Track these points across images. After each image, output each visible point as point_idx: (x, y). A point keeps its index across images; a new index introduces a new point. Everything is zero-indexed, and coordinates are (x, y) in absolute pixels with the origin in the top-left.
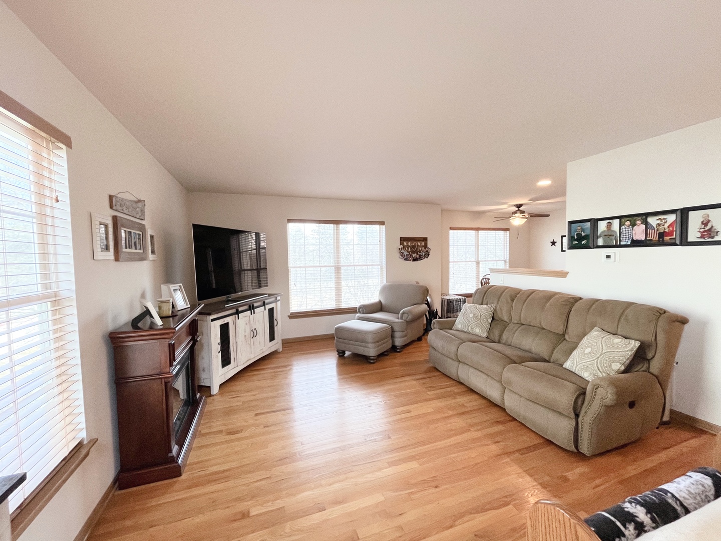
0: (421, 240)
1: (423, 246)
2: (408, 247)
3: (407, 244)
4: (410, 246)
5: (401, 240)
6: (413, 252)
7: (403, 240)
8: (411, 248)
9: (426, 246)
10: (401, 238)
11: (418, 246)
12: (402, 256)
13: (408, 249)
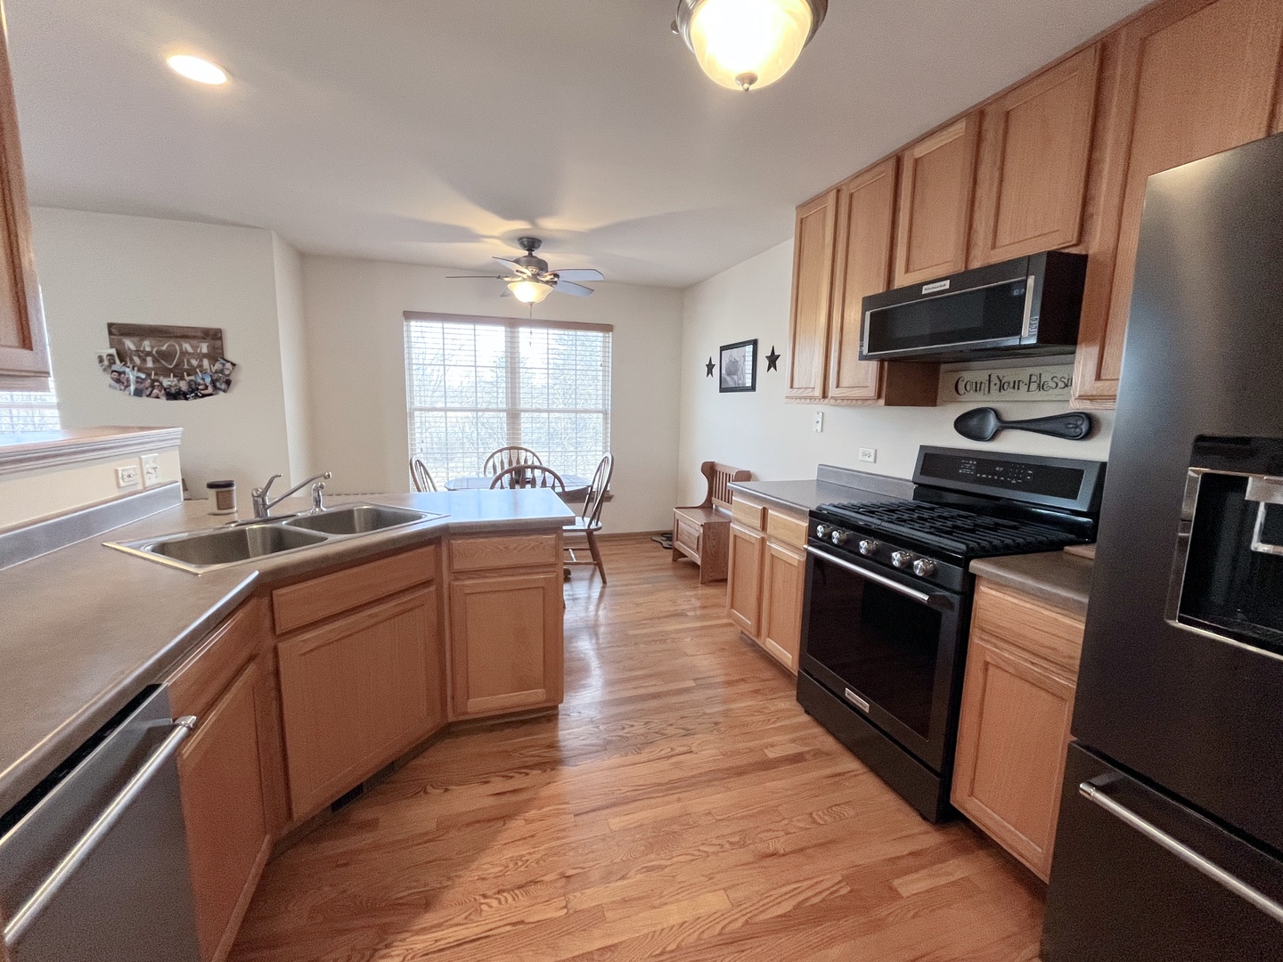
0: (194, 337)
1: (205, 356)
2: (143, 355)
3: (138, 345)
4: (149, 354)
5: (110, 333)
6: (167, 373)
7: (118, 331)
8: (155, 361)
9: (217, 354)
10: (110, 326)
11: (184, 353)
12: (118, 381)
13: (144, 360)
